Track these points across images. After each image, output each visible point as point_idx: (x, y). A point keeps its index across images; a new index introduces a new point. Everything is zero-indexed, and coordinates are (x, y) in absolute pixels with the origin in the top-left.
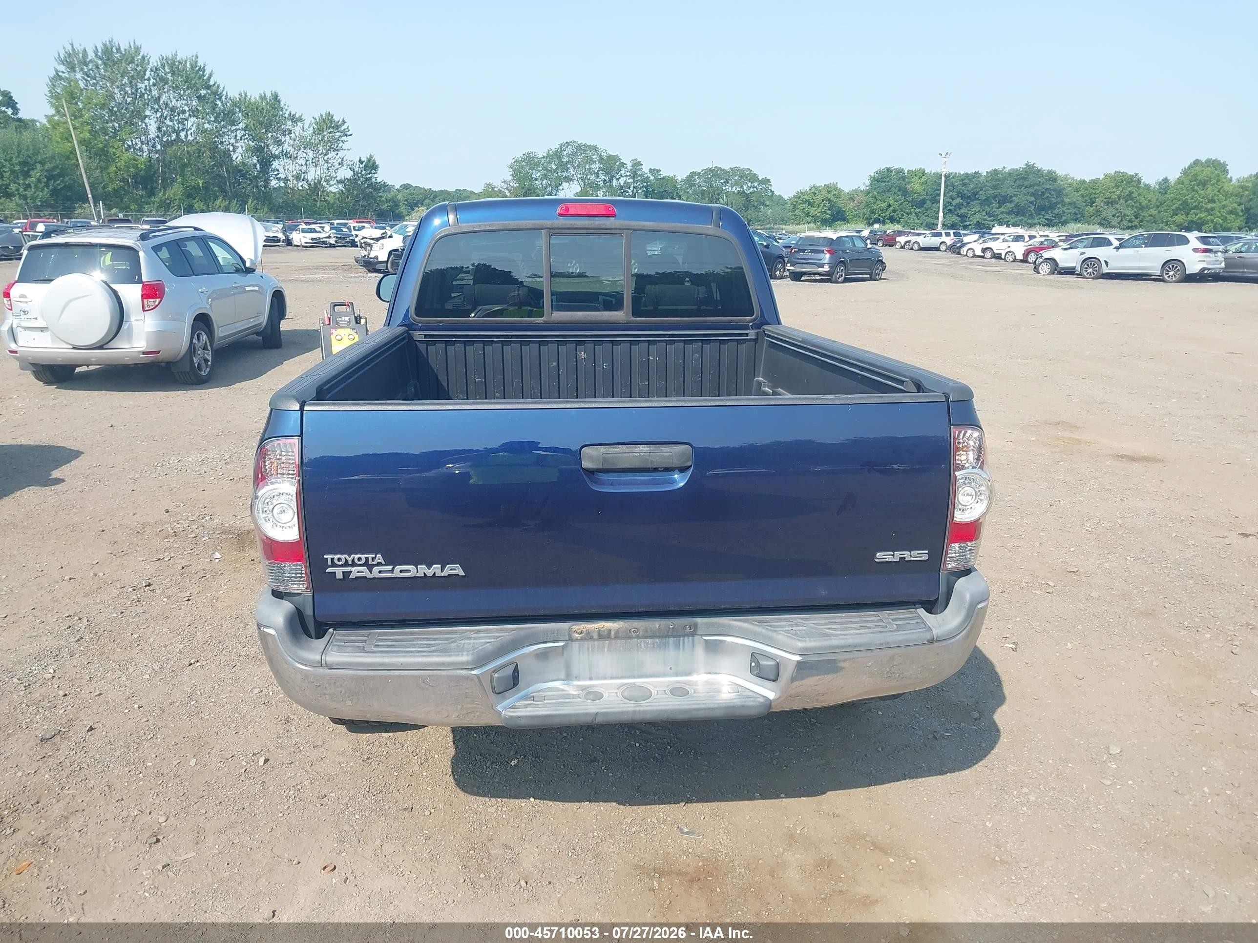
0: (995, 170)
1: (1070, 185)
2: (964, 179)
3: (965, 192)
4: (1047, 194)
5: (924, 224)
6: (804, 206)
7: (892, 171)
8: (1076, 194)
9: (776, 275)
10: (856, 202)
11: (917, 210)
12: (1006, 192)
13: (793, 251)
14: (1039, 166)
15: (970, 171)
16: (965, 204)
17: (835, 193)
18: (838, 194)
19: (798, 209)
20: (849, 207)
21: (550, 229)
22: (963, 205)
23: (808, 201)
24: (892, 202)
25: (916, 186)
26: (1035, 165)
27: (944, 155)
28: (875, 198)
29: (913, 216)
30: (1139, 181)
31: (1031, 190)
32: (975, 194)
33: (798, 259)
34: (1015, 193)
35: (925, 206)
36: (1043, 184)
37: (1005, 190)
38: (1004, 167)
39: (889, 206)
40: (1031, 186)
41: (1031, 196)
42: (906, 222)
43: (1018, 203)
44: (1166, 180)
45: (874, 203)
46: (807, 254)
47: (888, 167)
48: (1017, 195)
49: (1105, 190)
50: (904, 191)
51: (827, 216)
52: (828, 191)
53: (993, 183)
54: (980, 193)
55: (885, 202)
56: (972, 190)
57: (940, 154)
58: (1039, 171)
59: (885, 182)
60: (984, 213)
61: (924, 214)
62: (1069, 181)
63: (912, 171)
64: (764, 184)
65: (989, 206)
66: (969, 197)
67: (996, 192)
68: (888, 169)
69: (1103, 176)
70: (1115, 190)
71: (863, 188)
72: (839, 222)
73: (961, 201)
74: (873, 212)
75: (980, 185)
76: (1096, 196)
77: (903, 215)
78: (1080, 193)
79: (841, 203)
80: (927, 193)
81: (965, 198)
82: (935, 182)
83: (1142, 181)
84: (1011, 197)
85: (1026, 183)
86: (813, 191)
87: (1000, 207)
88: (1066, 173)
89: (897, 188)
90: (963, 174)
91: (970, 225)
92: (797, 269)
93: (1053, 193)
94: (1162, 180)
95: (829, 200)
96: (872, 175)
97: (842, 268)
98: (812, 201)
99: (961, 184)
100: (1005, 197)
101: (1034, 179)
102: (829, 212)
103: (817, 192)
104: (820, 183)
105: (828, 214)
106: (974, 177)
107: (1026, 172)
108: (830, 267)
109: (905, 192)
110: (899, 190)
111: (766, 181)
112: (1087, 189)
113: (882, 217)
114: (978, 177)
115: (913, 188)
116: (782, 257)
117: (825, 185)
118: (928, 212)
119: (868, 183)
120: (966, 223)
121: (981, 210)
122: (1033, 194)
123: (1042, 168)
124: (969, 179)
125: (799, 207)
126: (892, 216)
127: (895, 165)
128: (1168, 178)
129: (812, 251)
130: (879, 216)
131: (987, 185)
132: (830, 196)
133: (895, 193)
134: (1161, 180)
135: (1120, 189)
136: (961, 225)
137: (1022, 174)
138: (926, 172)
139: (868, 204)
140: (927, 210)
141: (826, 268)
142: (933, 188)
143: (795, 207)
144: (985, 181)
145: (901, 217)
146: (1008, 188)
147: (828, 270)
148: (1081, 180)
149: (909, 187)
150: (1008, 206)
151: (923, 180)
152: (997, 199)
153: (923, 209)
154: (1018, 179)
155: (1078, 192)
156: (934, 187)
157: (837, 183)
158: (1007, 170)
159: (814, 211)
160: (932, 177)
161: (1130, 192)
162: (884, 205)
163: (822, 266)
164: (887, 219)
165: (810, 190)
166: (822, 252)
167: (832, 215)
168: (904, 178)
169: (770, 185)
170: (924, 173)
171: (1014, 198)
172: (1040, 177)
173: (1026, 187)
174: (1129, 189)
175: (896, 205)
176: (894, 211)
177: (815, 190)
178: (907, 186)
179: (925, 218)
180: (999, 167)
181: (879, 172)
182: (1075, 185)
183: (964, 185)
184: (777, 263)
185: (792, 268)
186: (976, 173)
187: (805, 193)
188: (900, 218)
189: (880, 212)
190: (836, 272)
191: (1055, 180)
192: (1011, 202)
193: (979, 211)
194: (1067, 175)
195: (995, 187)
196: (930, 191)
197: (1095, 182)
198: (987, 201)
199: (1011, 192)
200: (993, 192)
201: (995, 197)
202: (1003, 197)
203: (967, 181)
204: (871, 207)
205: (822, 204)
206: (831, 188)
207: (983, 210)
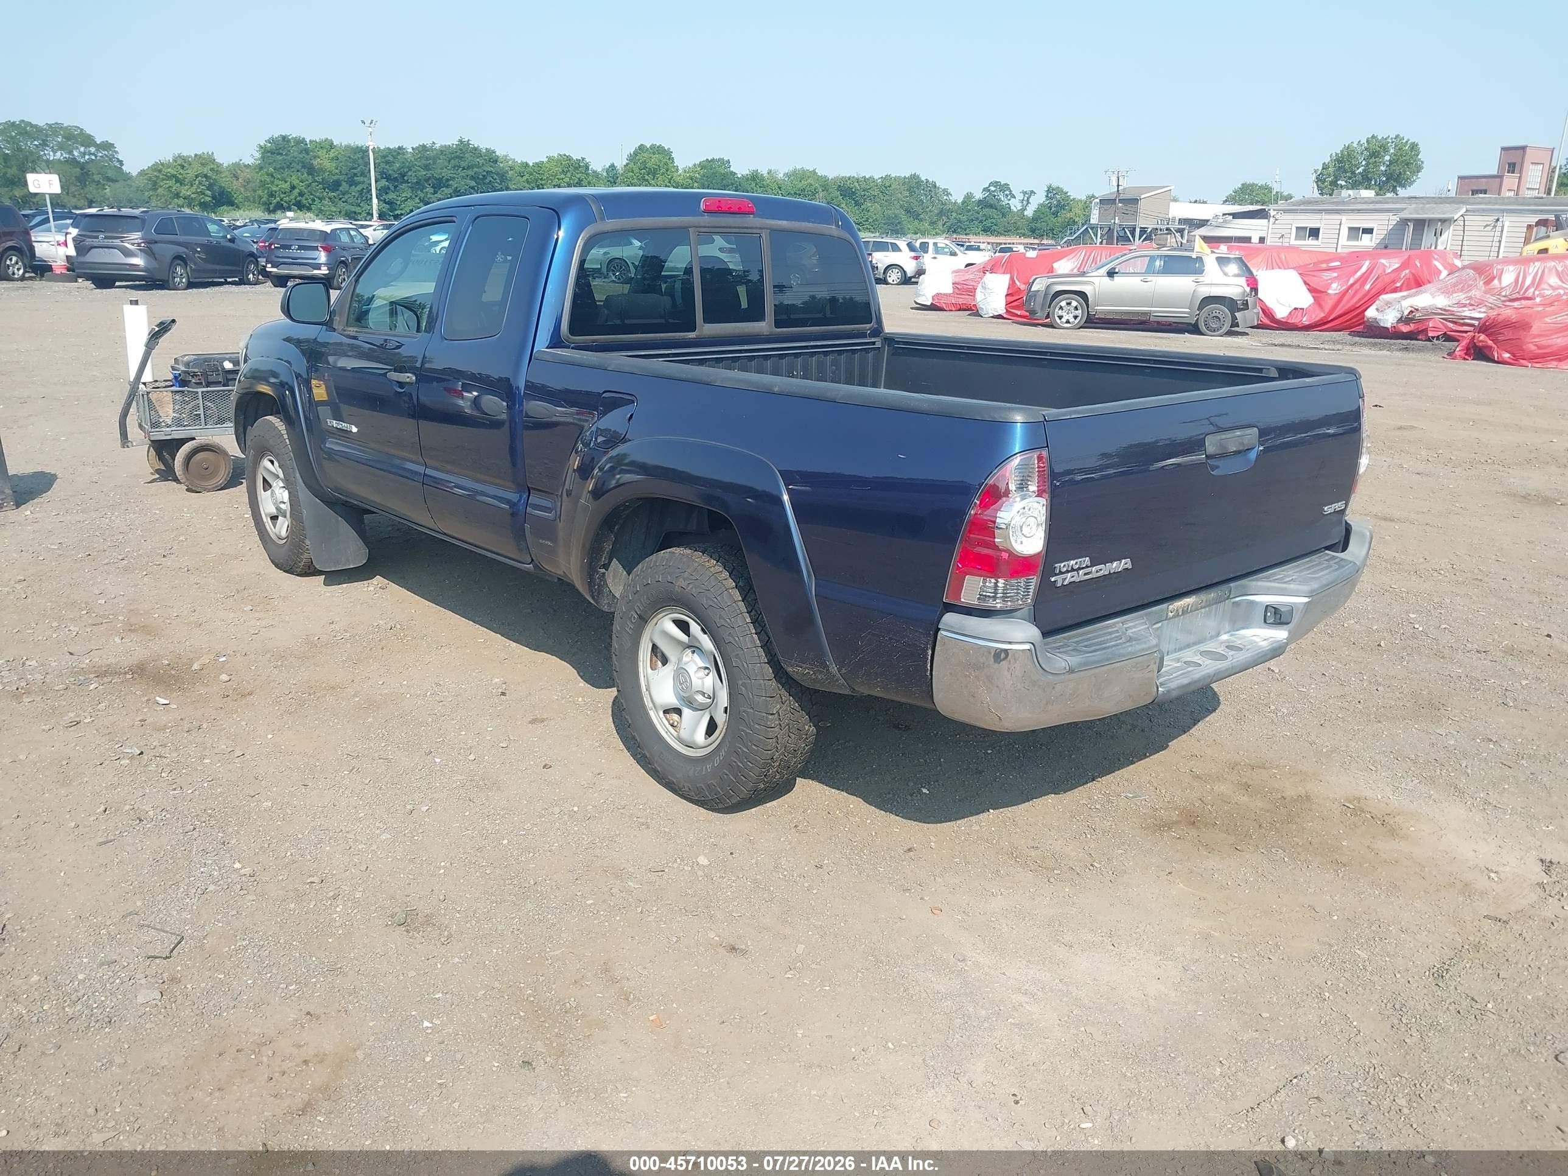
0: (424, 146)
1: (512, 168)
2: (387, 156)
3: (390, 172)
4: (489, 178)
5: (343, 213)
6: (171, 183)
7: (289, 141)
8: (521, 180)
9: (249, 279)
10: (240, 180)
11: (332, 194)
12: (441, 173)
13: (273, 247)
14: (475, 142)
15: (393, 145)
16: (392, 188)
17: (212, 167)
18: (217, 169)
19: (161, 187)
20: (235, 187)
21: (697, 227)
22: (389, 188)
23: (174, 176)
24: (296, 182)
25: (323, 161)
26: (470, 142)
27: (367, 124)
28: (272, 176)
29: (326, 202)
30: (587, 168)
31: (470, 173)
32: (403, 175)
33: (280, 257)
34: (451, 175)
35: (341, 188)
36: (483, 165)
37: (440, 171)
38: (434, 143)
39: (293, 188)
40: (469, 168)
41: (471, 179)
42: (320, 209)
43: (457, 188)
44: (612, 166)
45: (272, 182)
46: (294, 252)
47: (284, 134)
48: (454, 178)
49: (552, 176)
50: (309, 168)
51: (207, 198)
52: (202, 164)
53: (424, 162)
54: (410, 174)
55: (286, 182)
56: (398, 170)
57: (363, 122)
58: (476, 149)
59: (281, 154)
60: (417, 200)
61: (340, 199)
62: (510, 163)
63: (316, 141)
64: (104, 150)
65: (422, 191)
66: (395, 179)
67: (429, 174)
68: (284, 138)
69: (546, 160)
70: (563, 176)
71: (249, 161)
72: (225, 207)
73: (387, 183)
74: (272, 195)
75: (407, 164)
76: (543, 182)
77: (314, 200)
78: (525, 178)
79: (225, 181)
80: (341, 172)
81: (391, 180)
82: (350, 157)
83: (590, 167)
84: (448, 180)
85: (463, 164)
86: (179, 163)
87: (435, 192)
88: (505, 154)
89: (300, 164)
90: (384, 150)
91: (402, 214)
92: (284, 271)
93: (495, 177)
94: (610, 167)
95: (206, 176)
96: (262, 144)
97: (344, 270)
98: (180, 177)
99: (383, 162)
100: (440, 180)
101: (472, 158)
102: (209, 193)
103: (185, 165)
104: (189, 151)
105: (207, 196)
106: (399, 154)
107: (461, 150)
108: (329, 269)
109: (311, 170)
110: (304, 167)
111: (108, 146)
112: (531, 174)
113: (286, 202)
114: (404, 154)
115: (320, 164)
116: (252, 254)
117: (196, 155)
118: (346, 197)
119: (258, 155)
120: (396, 212)
121: (414, 196)
122: (473, 178)
123: (478, 147)
124: (392, 156)
125: (162, 184)
126: (300, 201)
127: (293, 133)
128: (616, 165)
129: (301, 248)
130: (281, 200)
131: (416, 165)
132: (206, 170)
133: (298, 171)
134: (607, 166)
135: (569, 175)
136: (391, 214)
137: (456, 152)
138: (335, 144)
139: (263, 184)
140: (344, 194)
141: (324, 271)
142: (347, 166)
143: (155, 183)
144: (413, 159)
145: (311, 202)
146: (442, 169)
147: (327, 272)
148: (522, 163)
149: (315, 162)
150: (446, 191)
151: (332, 155)
152: (430, 182)
153: (338, 192)
154: (452, 159)
155: (522, 176)
156: (349, 164)
157: (213, 153)
158: (437, 146)
159: (185, 191)
160: (343, 151)
161: (579, 179)
162: (286, 186)
163: (318, 267)
164: (294, 205)
165: (175, 161)
166: (316, 248)
167: (214, 197)
168: (307, 151)
169: (117, 152)
170: (331, 146)
171: (451, 182)
172: (478, 157)
173: (464, 169)
174: (578, 176)
175: (302, 186)
176: (301, 194)
177: (182, 162)
178: (313, 161)
179: (343, 204)
180: (428, 142)
181: (272, 141)
182: (517, 168)
183: (387, 163)
184: (248, 263)
185: (275, 270)
186: (400, 148)
187: (169, 165)
188: (310, 205)
189: (282, 196)
190: (337, 275)
191: (496, 161)
192: (447, 186)
193: (411, 197)
194: (506, 156)
195: (426, 167)
196: (345, 170)
197: (539, 165)
198: (419, 185)
199: (446, 173)
200: (424, 173)
201: (427, 180)
202: (437, 179)
203: (390, 158)
204: (268, 188)
205: (197, 182)
206: (206, 160)
207: (416, 196)
